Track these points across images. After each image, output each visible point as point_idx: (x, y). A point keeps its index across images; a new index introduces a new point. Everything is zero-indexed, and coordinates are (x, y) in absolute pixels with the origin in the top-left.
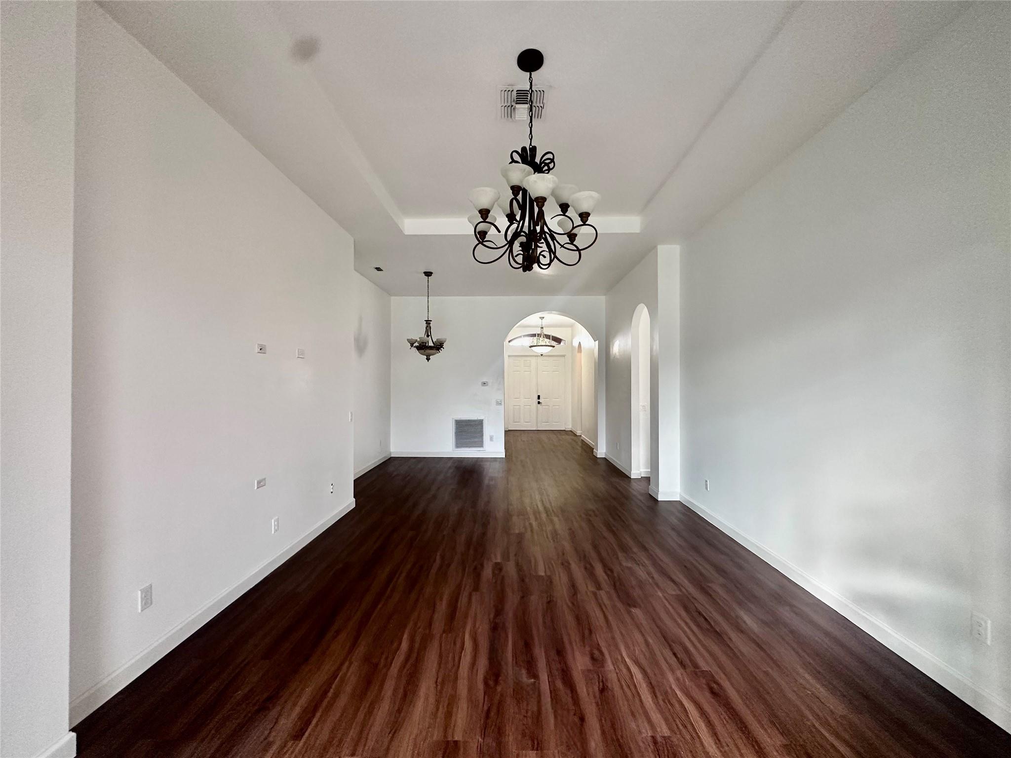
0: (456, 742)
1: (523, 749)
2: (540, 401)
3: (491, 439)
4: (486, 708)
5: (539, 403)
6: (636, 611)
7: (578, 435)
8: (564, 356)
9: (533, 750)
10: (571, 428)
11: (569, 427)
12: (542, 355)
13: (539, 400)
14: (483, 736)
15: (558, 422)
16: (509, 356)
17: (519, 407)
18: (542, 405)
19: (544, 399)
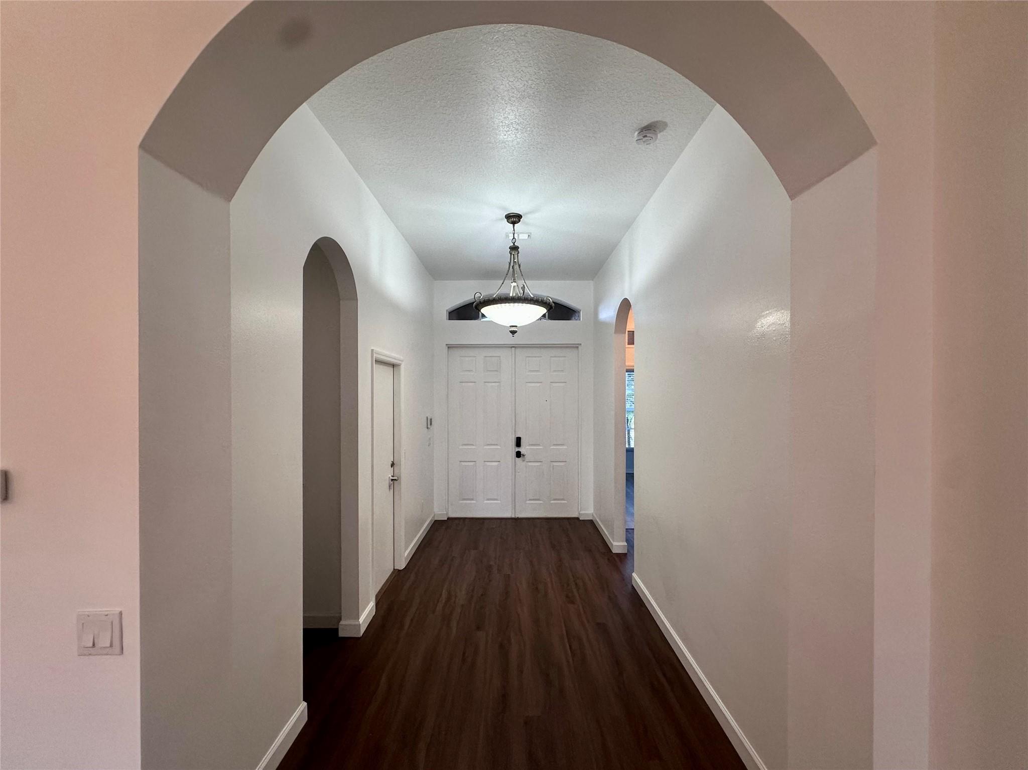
2: (522, 450)
5: (519, 455)
8: (576, 347)
13: (517, 449)
15: (563, 499)
16: (450, 347)
17: (472, 464)
18: (526, 460)
19: (530, 445)
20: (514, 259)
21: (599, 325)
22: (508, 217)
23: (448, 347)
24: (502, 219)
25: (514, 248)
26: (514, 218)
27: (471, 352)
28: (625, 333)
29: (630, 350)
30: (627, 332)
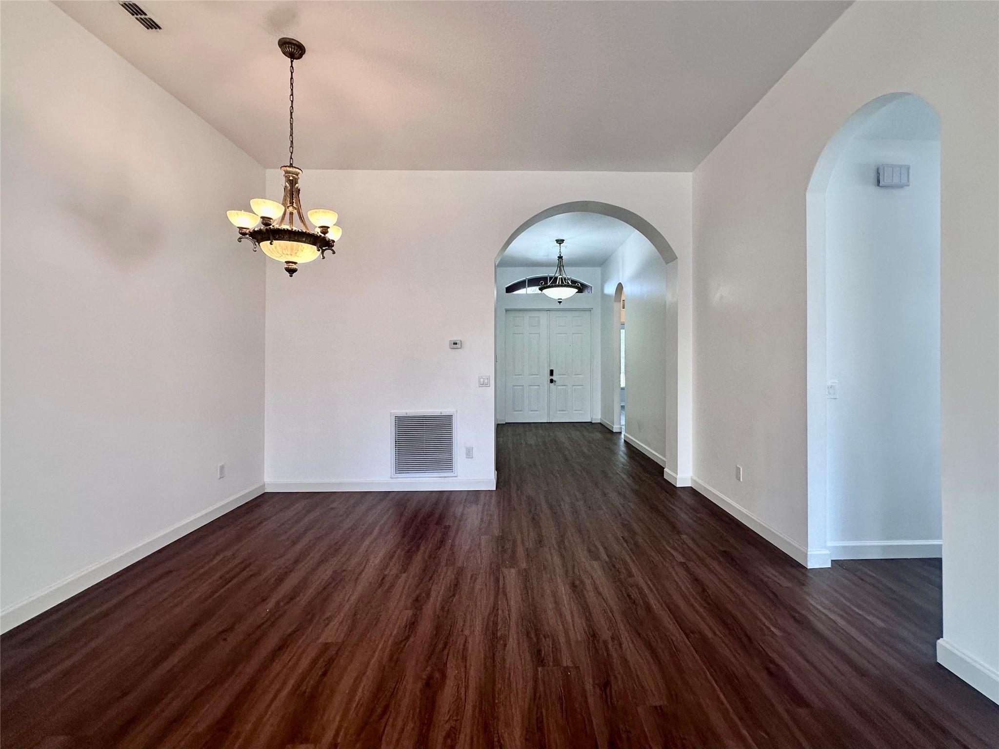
2: (554, 378)
3: (469, 453)
5: (552, 381)
8: (590, 310)
10: (600, 419)
11: (597, 417)
13: (551, 378)
15: (581, 410)
16: (507, 310)
17: (521, 387)
18: (557, 385)
19: (559, 375)
20: (560, 263)
21: (605, 297)
22: (557, 241)
23: (506, 311)
24: (553, 241)
25: (560, 257)
26: (560, 242)
27: (521, 314)
28: (620, 301)
29: (623, 312)
30: (622, 301)
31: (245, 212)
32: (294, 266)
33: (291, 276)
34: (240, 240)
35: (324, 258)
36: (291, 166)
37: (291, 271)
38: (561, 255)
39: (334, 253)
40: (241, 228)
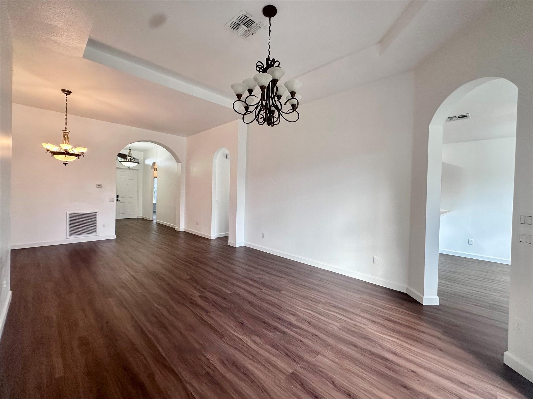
0: (292, 373)
1: (315, 357)
3: (104, 226)
4: (284, 353)
5: (117, 200)
6: (283, 292)
7: (150, 220)
8: (137, 170)
9: (318, 355)
10: (142, 216)
11: (140, 216)
12: (129, 168)
14: (298, 364)
15: (132, 213)
18: (120, 202)
19: (121, 197)
31: (50, 144)
32: (67, 162)
33: (65, 165)
34: (46, 153)
35: (79, 159)
36: (66, 130)
37: (65, 164)
38: (131, 149)
39: (84, 156)
40: (47, 149)
